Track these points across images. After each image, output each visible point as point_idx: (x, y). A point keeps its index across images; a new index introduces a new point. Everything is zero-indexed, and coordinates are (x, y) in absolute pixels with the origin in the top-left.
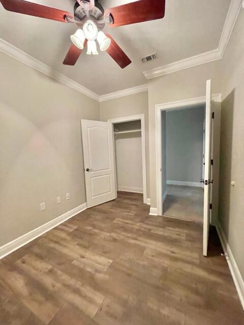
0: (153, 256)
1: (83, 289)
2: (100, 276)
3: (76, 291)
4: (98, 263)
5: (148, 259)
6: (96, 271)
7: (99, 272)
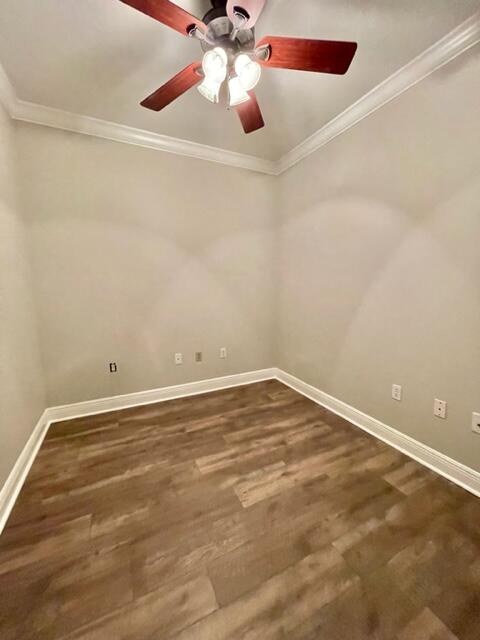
0: (185, 598)
1: (231, 461)
2: (232, 481)
3: (233, 456)
4: (256, 487)
5: (191, 579)
6: (244, 480)
7: (238, 483)
